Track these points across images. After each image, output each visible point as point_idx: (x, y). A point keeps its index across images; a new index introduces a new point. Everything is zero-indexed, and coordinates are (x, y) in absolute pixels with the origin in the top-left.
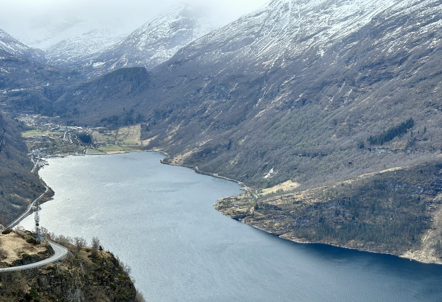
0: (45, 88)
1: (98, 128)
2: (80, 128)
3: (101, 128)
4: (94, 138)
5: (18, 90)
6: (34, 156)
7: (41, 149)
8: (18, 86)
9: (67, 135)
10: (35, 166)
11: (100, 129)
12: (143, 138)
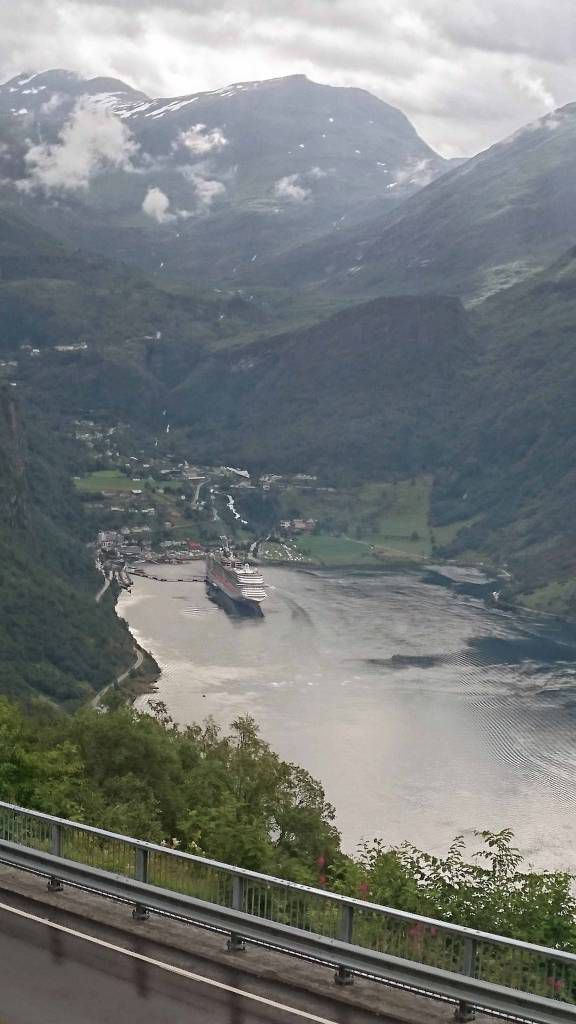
0: (151, 349)
1: (299, 476)
2: (245, 473)
3: (308, 477)
4: (285, 508)
5: (71, 348)
6: (104, 551)
7: (127, 531)
8: (73, 336)
9: (204, 494)
10: (107, 583)
11: (306, 482)
12: (438, 519)
